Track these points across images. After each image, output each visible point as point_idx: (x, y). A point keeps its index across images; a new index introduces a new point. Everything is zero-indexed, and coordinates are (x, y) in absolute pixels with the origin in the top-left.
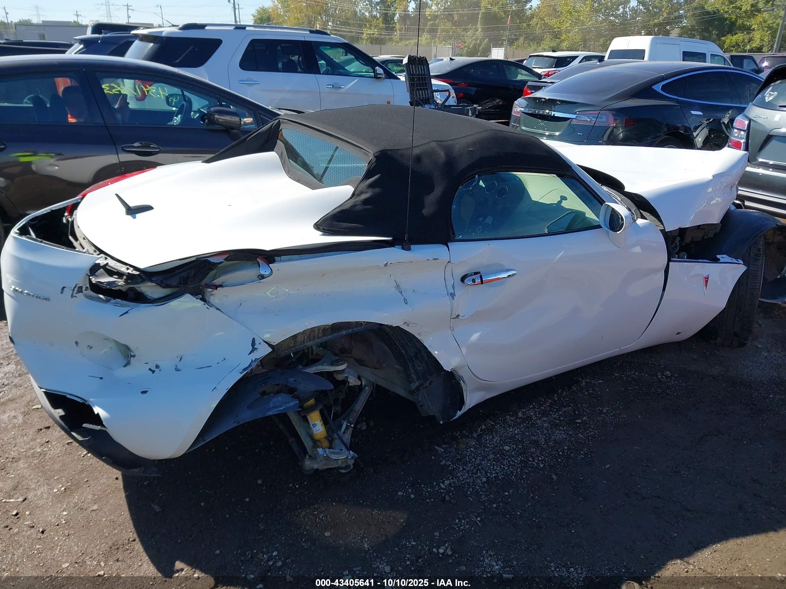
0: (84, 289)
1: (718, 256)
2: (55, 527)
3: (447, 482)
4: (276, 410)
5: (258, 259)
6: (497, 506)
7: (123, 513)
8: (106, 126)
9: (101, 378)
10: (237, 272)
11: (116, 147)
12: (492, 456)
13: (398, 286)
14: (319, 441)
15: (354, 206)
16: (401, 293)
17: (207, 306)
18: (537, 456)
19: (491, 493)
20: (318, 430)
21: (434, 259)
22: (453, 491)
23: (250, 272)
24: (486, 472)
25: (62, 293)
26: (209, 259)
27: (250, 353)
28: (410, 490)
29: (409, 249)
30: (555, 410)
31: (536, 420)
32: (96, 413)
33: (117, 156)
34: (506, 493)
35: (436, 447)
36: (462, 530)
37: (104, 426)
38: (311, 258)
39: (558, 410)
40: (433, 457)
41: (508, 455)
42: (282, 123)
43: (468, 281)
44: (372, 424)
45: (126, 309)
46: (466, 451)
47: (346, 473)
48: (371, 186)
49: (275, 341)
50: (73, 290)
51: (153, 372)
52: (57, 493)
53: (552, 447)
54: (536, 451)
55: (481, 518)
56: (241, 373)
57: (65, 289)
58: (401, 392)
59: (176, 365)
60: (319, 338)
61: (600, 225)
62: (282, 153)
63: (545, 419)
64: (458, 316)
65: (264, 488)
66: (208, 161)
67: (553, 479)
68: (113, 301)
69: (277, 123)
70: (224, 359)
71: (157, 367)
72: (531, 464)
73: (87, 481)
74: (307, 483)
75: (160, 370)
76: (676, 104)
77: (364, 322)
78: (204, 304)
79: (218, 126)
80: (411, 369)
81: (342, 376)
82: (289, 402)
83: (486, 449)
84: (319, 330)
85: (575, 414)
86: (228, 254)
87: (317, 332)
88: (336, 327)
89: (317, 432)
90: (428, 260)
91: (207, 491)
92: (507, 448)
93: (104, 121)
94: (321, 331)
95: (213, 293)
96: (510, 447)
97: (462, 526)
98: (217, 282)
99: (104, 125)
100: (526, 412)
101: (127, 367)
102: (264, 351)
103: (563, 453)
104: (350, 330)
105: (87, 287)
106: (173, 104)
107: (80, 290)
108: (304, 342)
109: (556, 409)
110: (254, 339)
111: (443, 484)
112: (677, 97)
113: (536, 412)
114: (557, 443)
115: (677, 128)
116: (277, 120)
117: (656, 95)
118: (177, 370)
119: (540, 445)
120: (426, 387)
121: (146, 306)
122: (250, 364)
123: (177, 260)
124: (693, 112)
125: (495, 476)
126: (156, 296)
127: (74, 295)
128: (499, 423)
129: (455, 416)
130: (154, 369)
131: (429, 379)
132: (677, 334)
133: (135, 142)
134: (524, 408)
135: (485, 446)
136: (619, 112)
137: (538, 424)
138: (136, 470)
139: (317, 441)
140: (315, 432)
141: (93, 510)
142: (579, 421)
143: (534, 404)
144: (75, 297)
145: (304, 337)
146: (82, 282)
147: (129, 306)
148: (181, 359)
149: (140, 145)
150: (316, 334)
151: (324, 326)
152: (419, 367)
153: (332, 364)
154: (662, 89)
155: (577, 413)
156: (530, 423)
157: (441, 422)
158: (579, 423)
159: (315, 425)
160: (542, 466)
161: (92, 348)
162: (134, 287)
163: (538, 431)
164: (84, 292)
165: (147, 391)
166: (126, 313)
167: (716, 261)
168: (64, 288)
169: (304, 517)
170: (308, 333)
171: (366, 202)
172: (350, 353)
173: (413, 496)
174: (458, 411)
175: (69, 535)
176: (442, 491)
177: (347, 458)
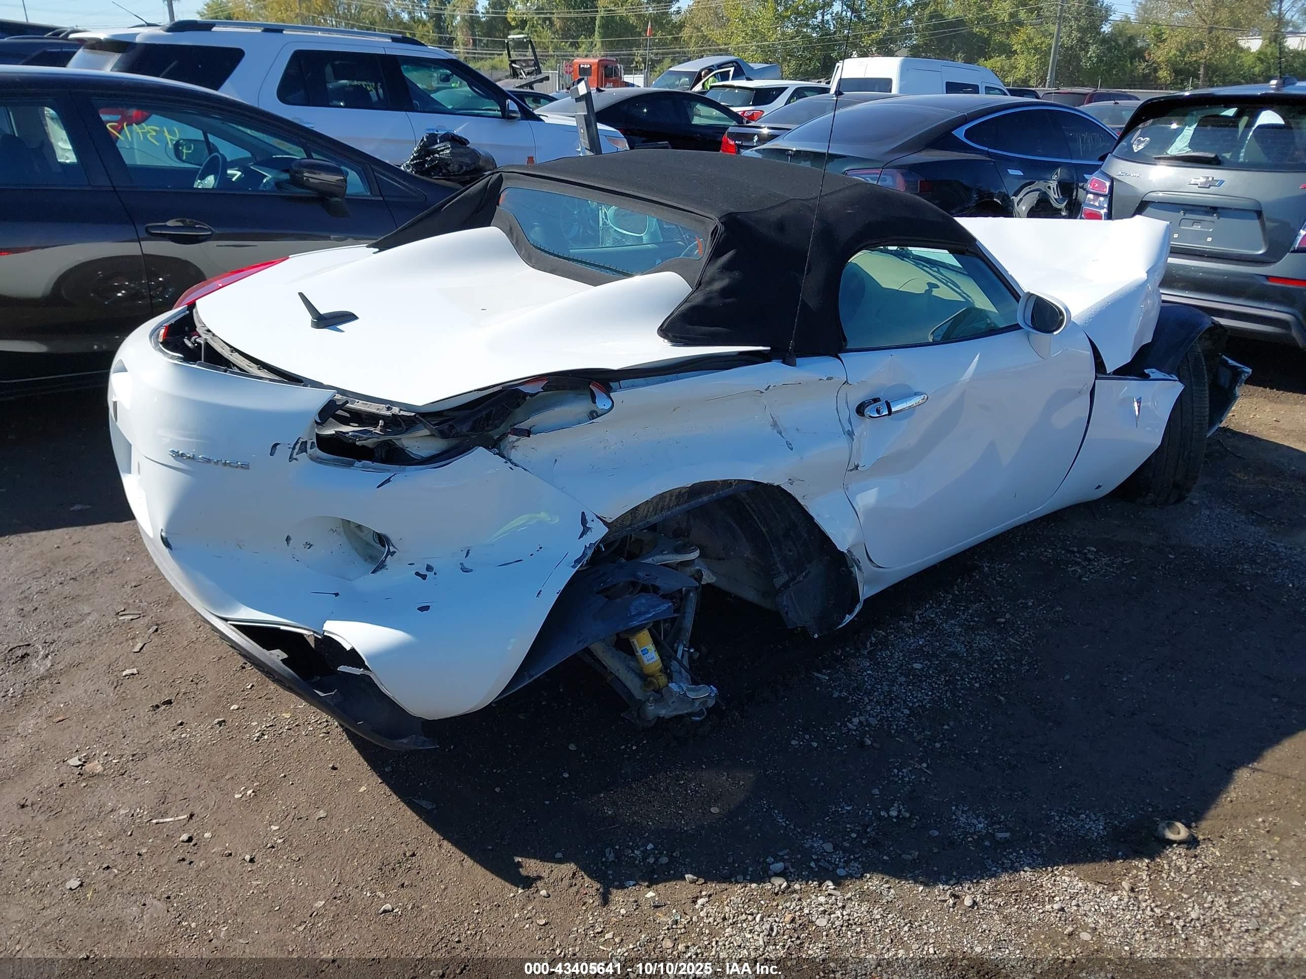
0: (309, 446)
1: (1146, 371)
2: (269, 851)
3: (856, 720)
4: (643, 618)
5: (591, 386)
6: (942, 745)
7: (373, 818)
8: (115, 191)
9: (337, 595)
10: (557, 409)
11: (135, 226)
12: (903, 679)
13: (775, 425)
14: (653, 676)
15: (708, 300)
16: (780, 433)
17: (509, 464)
18: (964, 673)
19: (924, 730)
20: (652, 658)
21: (828, 379)
22: (868, 731)
23: (578, 407)
24: (905, 701)
25: (272, 454)
26: (520, 388)
27: (581, 536)
28: (807, 737)
29: (793, 364)
30: (962, 608)
31: (941, 623)
32: (348, 648)
33: (138, 244)
34: (946, 727)
35: (816, 674)
36: (909, 782)
37: (366, 668)
38: (662, 382)
39: (966, 608)
40: (818, 689)
41: (924, 675)
42: (507, 179)
43: (869, 411)
44: (704, 649)
45: (386, 476)
46: (862, 675)
47: (701, 722)
48: (727, 268)
49: (612, 517)
50: (294, 448)
51: (424, 577)
52: (243, 799)
53: (979, 659)
54: (961, 667)
55: (928, 764)
56: (574, 567)
57: (278, 446)
58: (750, 595)
59: (461, 564)
60: (669, 509)
61: (1018, 324)
62: (511, 229)
63: (953, 622)
64: (857, 467)
65: (583, 755)
66: (382, 246)
67: (1000, 700)
68: (357, 464)
69: (496, 180)
70: (541, 548)
71: (429, 568)
72: (962, 684)
73: (285, 776)
74: (648, 742)
75: (435, 574)
76: (988, 159)
77: (735, 480)
78: (506, 462)
79: (308, 191)
80: (775, 555)
81: (692, 569)
82: (658, 606)
83: (890, 671)
84: (671, 496)
85: (991, 611)
86: (547, 380)
87: (667, 500)
88: (697, 490)
89: (650, 662)
90: (820, 380)
91: (495, 771)
92: (917, 666)
93: (112, 183)
94: (673, 498)
95: (516, 444)
96: (922, 663)
97: (905, 777)
98: (524, 425)
99: (112, 189)
100: (922, 614)
101: (379, 573)
102: (599, 532)
103: (999, 665)
104: (714, 495)
105: (313, 443)
106: (184, 158)
107: (303, 449)
108: (646, 516)
109: (963, 606)
110: (583, 513)
111: (851, 723)
112: (986, 149)
113: (937, 613)
114: (983, 653)
115: (991, 195)
116: (498, 175)
117: (959, 146)
118: (465, 570)
119: (962, 657)
120: (799, 582)
121: (416, 470)
122: (584, 552)
123: (475, 391)
124: (1011, 172)
125: (919, 706)
126: (425, 453)
127: (295, 456)
128: (892, 633)
129: (840, 624)
130: (423, 572)
131: (806, 568)
132: (1097, 488)
133: (168, 220)
134: (919, 609)
135: (886, 667)
136: (910, 170)
137: (946, 630)
138: (405, 741)
139: (648, 676)
140: (646, 663)
141: (321, 818)
142: (1003, 620)
143: (931, 602)
144: (296, 459)
145: (649, 508)
146: (306, 433)
147: (389, 471)
148: (468, 553)
149: (180, 224)
150: (666, 503)
151: (677, 491)
152: (790, 551)
153: (678, 551)
154: (966, 136)
155: (994, 610)
156: (935, 628)
157: (816, 636)
158: (1004, 623)
159: (645, 652)
160: (977, 685)
161: (311, 546)
162: (391, 440)
163: (951, 639)
164: (309, 451)
165: (429, 607)
166: (388, 481)
167: (1146, 377)
168: (276, 445)
169: (667, 790)
170: (655, 501)
171: (724, 292)
172: (688, 536)
173: (815, 744)
174: (847, 616)
175: (299, 859)
176: (854, 733)
177: (709, 696)
